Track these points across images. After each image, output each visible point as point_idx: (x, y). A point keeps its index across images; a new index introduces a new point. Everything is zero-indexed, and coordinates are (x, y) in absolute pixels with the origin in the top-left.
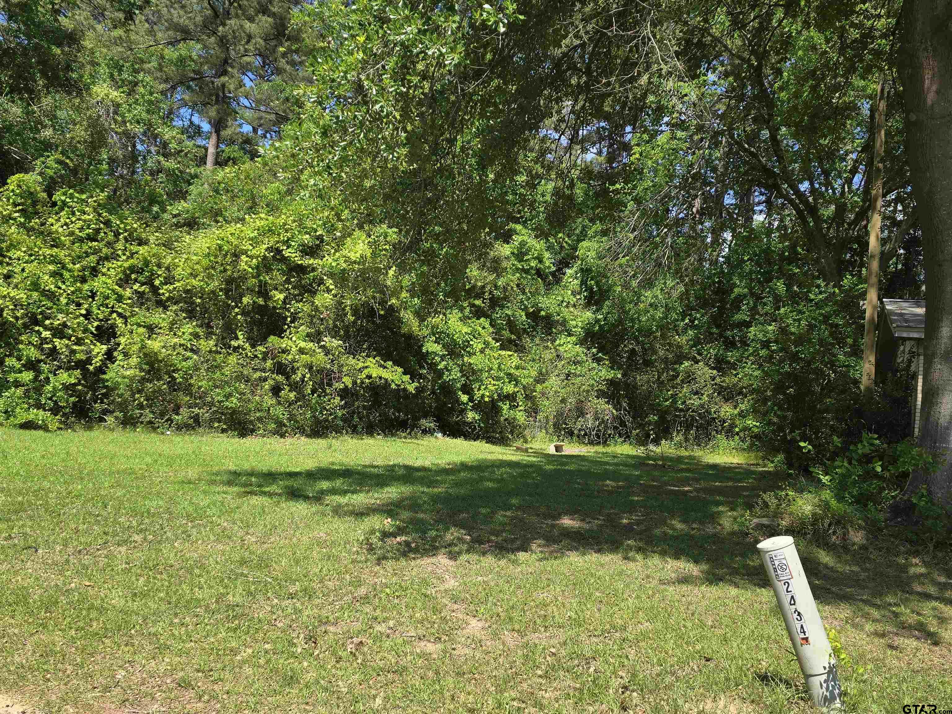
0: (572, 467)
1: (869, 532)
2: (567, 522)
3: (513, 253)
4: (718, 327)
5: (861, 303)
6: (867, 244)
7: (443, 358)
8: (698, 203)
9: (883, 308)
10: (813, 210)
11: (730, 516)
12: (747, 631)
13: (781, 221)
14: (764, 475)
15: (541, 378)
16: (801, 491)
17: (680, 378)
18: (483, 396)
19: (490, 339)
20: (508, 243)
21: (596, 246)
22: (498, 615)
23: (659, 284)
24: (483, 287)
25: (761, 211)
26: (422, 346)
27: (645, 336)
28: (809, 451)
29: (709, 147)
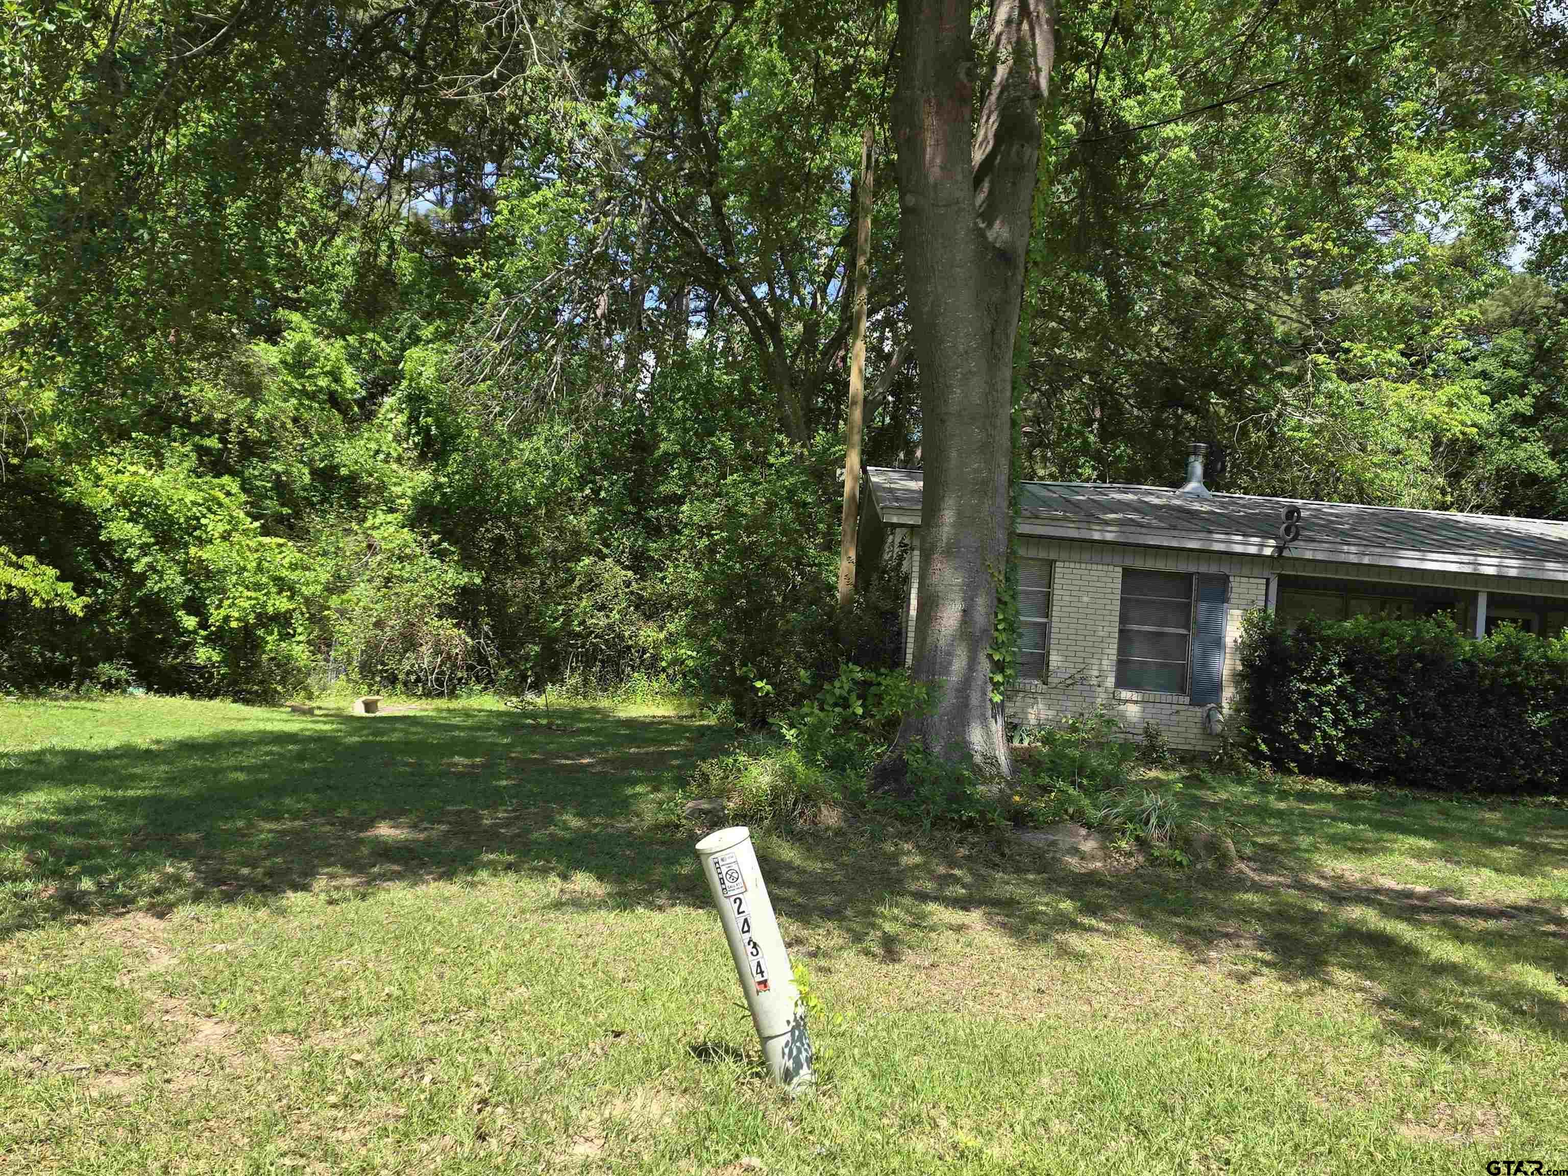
0: (395, 737)
1: (849, 809)
2: (385, 831)
3: (283, 362)
4: (635, 501)
5: (838, 472)
6: (847, 384)
7: (145, 549)
8: (603, 302)
9: (867, 480)
10: (773, 328)
11: (653, 801)
12: (678, 981)
13: (728, 340)
14: (702, 731)
15: (338, 585)
16: (755, 754)
17: (577, 583)
18: (227, 619)
19: (242, 515)
20: (275, 343)
21: (434, 358)
22: (256, 1009)
23: (543, 430)
24: (226, 421)
25: (699, 324)
26: (100, 527)
27: (521, 515)
28: (768, 693)
29: (621, 214)
